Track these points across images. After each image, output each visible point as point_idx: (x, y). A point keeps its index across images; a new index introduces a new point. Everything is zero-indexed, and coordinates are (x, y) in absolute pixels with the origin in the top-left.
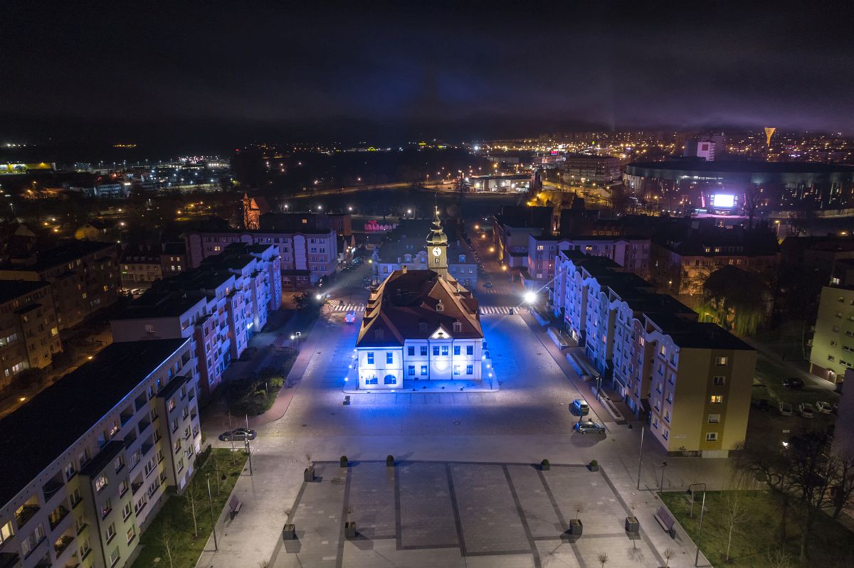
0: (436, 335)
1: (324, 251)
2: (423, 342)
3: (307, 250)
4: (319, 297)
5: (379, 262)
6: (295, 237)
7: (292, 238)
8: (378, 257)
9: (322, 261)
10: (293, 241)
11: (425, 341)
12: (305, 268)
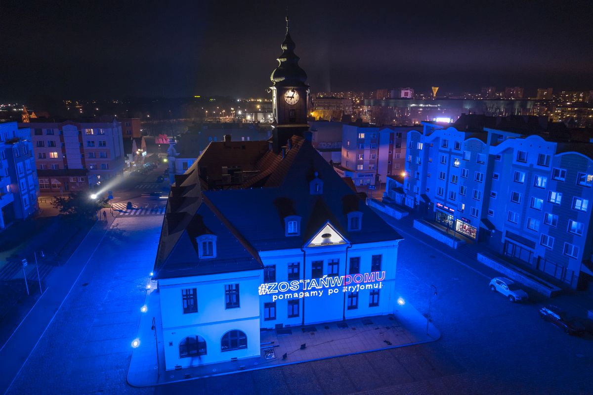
0: (318, 240)
1: (105, 144)
2: (293, 255)
3: (82, 145)
4: (94, 197)
5: (177, 157)
6: (64, 127)
7: (60, 128)
8: (175, 151)
9: (102, 157)
10: (62, 133)
11: (298, 251)
12: (80, 167)
